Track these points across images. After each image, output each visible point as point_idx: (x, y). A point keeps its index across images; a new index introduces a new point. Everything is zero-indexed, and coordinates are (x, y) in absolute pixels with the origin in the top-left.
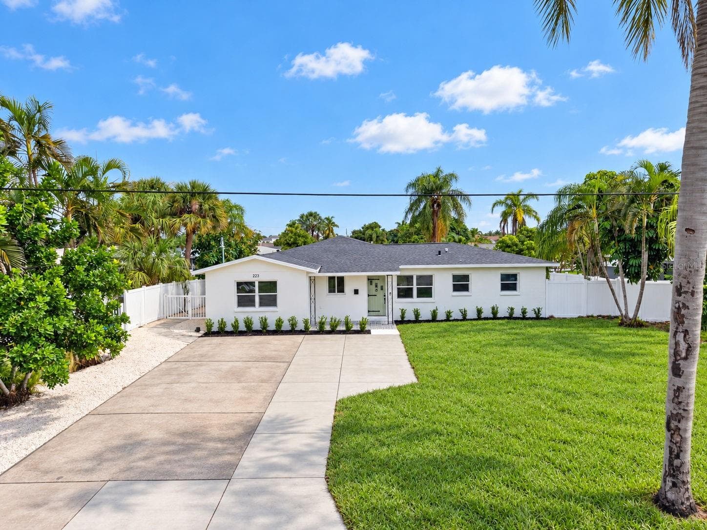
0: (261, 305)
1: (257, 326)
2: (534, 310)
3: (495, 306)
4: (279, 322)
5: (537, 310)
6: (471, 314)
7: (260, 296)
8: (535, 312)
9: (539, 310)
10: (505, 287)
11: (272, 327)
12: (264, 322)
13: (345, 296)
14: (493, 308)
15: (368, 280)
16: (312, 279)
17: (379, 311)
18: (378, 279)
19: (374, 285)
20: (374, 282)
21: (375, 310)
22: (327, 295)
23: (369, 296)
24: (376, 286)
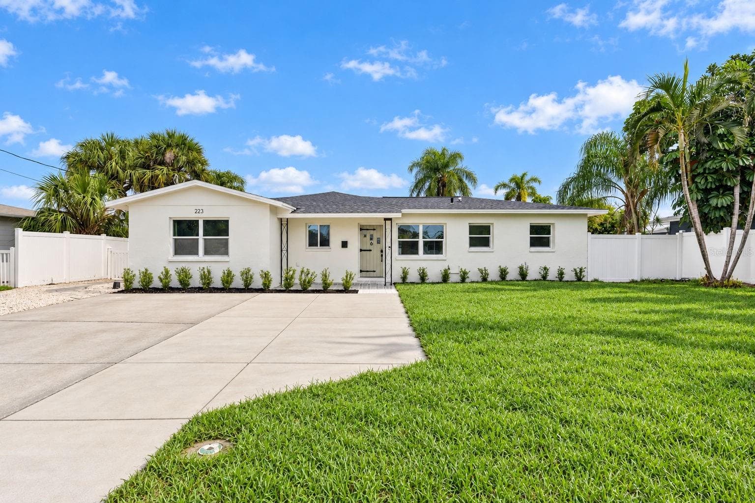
0: (207, 252)
1: (196, 281)
2: (575, 270)
3: (524, 264)
4: (228, 277)
5: (578, 270)
6: (494, 275)
7: (205, 239)
8: (576, 274)
9: (581, 269)
10: (534, 243)
11: (217, 283)
12: (206, 277)
13: (330, 250)
14: (521, 268)
15: (361, 229)
16: (284, 223)
17: (374, 271)
18: (374, 230)
19: (368, 237)
20: (368, 233)
21: (369, 270)
22: (306, 249)
23: (361, 250)
24: (371, 239)
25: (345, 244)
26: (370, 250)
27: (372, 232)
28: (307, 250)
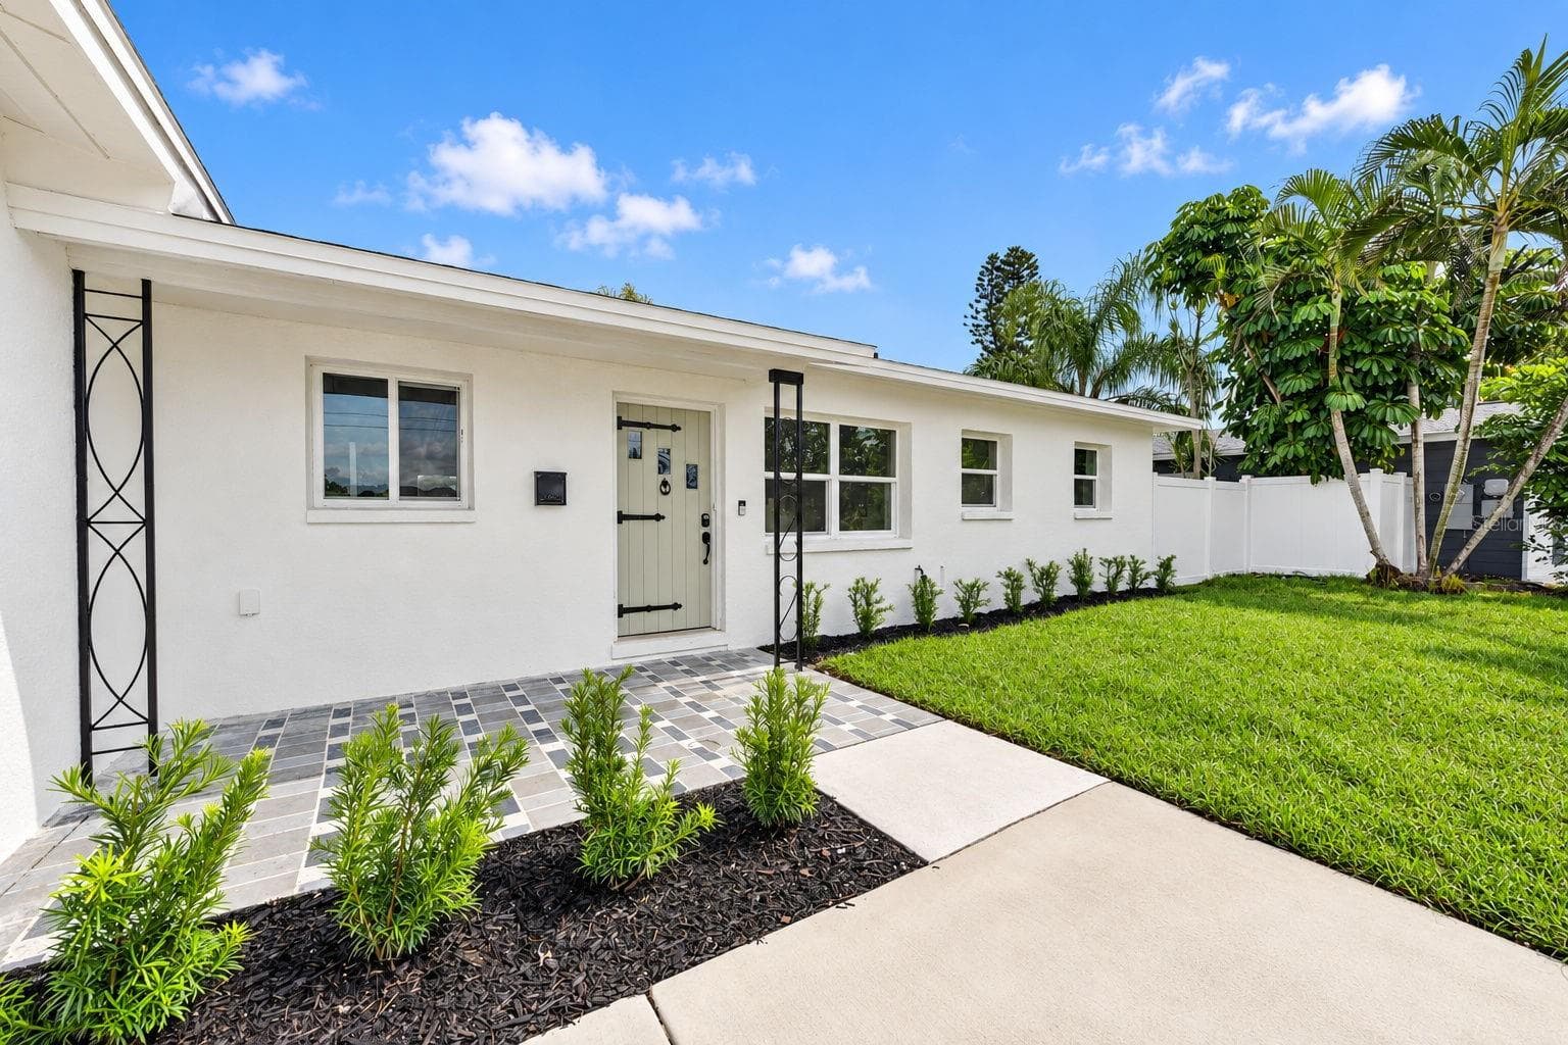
13: (463, 515)
15: (621, 424)
16: (112, 309)
17: (676, 606)
18: (675, 428)
19: (650, 460)
20: (653, 442)
21: (654, 604)
22: (311, 507)
23: (622, 518)
24: (664, 466)
25: (550, 489)
26: (658, 517)
27: (663, 439)
28: (313, 516)
